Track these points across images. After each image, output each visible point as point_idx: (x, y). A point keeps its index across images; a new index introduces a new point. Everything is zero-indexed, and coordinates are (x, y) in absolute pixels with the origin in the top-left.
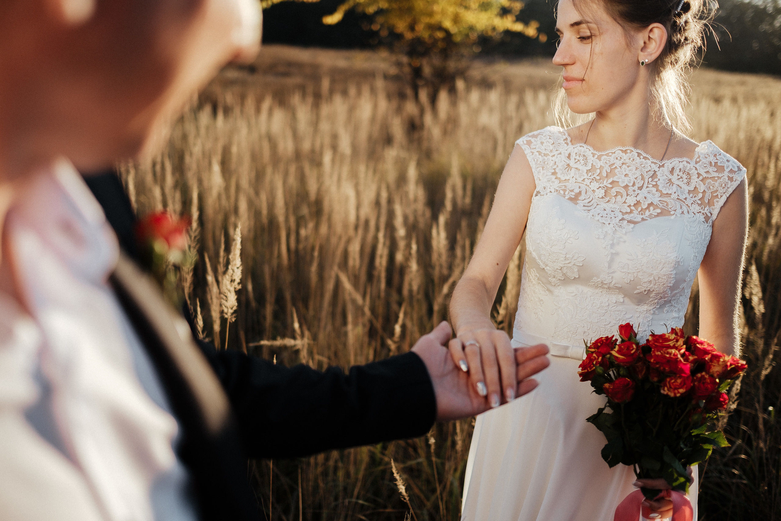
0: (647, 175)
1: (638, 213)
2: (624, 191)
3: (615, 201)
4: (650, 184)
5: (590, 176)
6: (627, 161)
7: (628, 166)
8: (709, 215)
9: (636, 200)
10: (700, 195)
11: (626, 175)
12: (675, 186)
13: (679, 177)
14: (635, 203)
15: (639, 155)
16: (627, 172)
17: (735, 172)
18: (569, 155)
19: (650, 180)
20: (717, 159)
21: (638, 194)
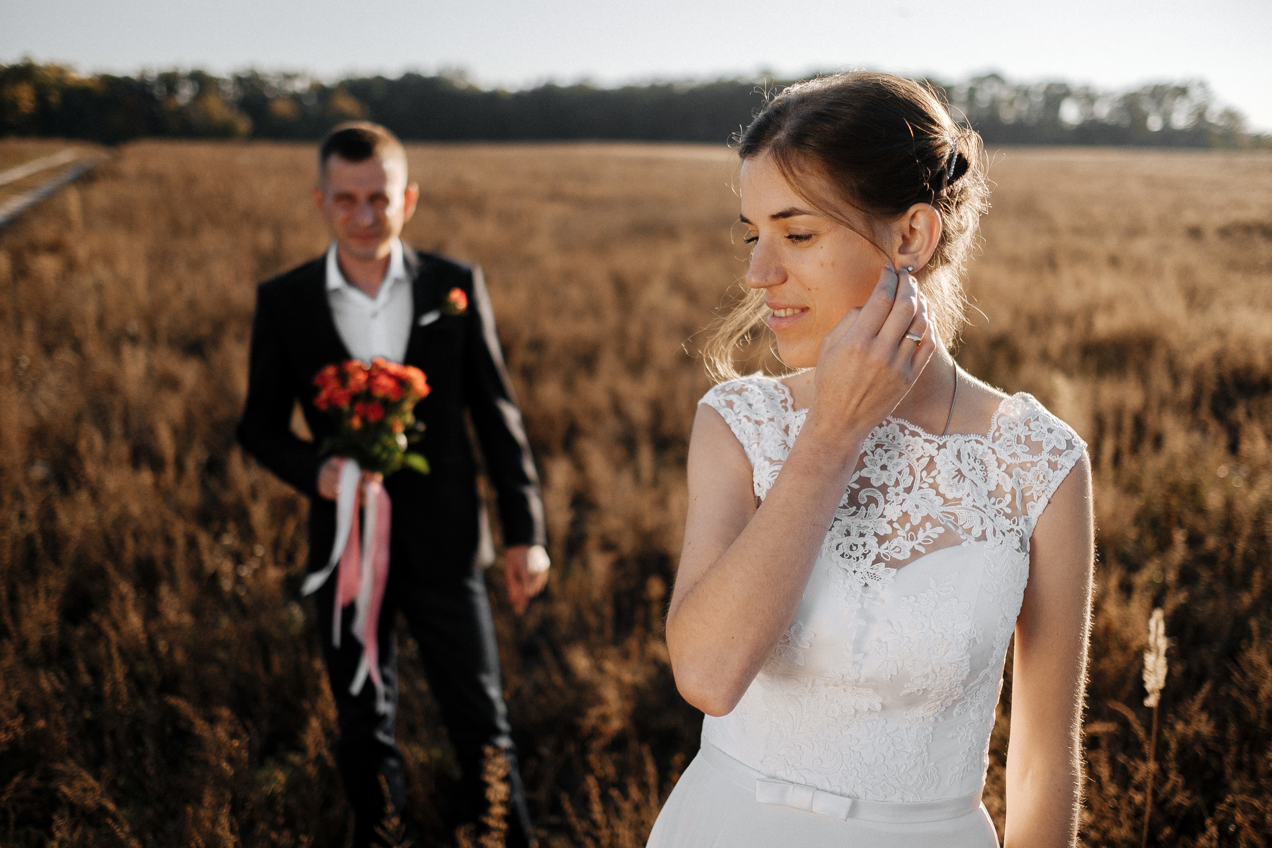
0: (918, 466)
1: (905, 535)
2: (880, 494)
3: (866, 513)
4: (924, 482)
6: (883, 440)
7: (886, 451)
9: (902, 511)
10: (1008, 498)
11: (884, 468)
12: (967, 481)
13: (970, 467)
14: (900, 516)
15: (902, 429)
16: (884, 461)
17: (1061, 452)
18: (788, 427)
19: (924, 473)
20: (1030, 430)
21: (904, 500)
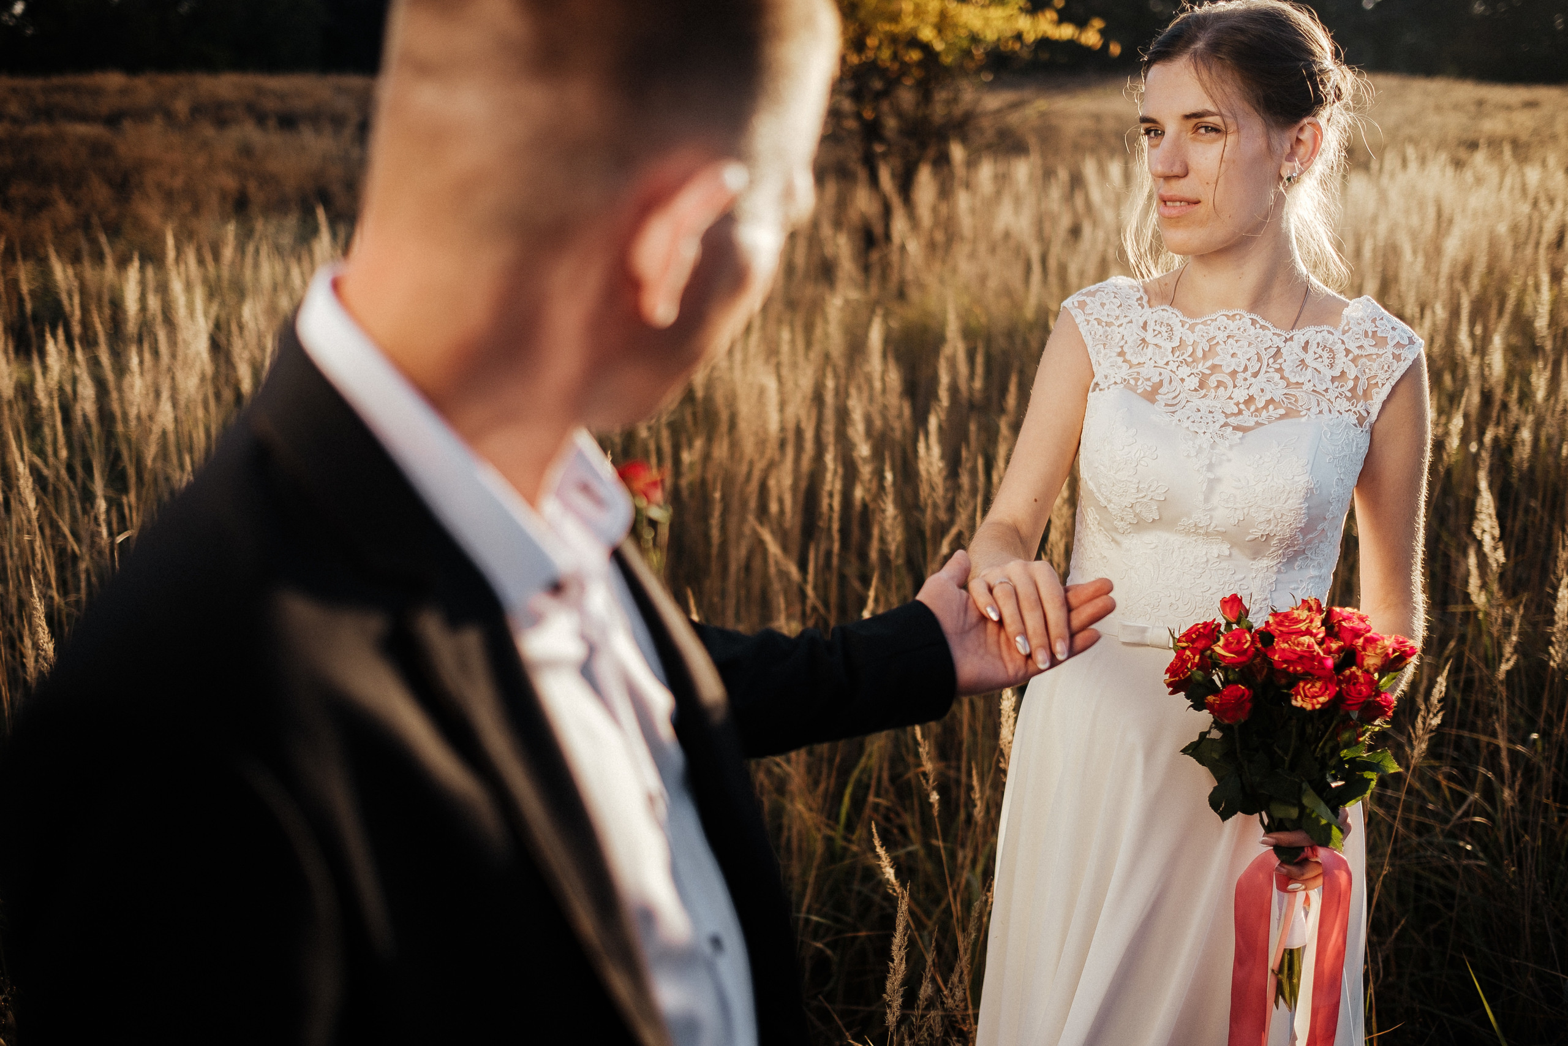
0: (1266, 354)
1: (1250, 414)
2: (1230, 379)
3: (1216, 396)
4: (1271, 367)
5: (1178, 357)
6: (1234, 332)
7: (1237, 341)
8: (1365, 414)
9: (1248, 394)
10: (1351, 384)
11: (1233, 355)
12: (1310, 369)
13: (1317, 356)
14: (1247, 399)
15: (1254, 322)
16: (1235, 350)
17: (1404, 346)
18: (1145, 323)
19: (1271, 360)
20: (1376, 326)
21: (1250, 385)
